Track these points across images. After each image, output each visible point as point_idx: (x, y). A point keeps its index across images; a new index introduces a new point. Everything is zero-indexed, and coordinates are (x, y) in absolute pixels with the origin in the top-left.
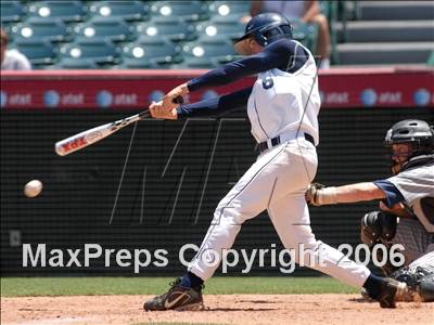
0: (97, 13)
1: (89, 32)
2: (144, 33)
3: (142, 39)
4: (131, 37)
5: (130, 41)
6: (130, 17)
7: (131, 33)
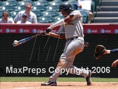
3: (44, 15)
4: (42, 15)
6: (41, 10)
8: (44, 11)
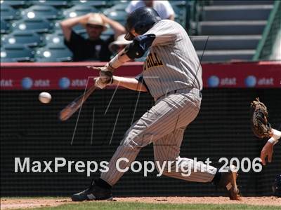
0: (17, 28)
1: (12, 41)
2: (51, 41)
3: (49, 45)
4: (41, 44)
5: (41, 47)
6: (40, 30)
7: (42, 41)
8: (47, 33)
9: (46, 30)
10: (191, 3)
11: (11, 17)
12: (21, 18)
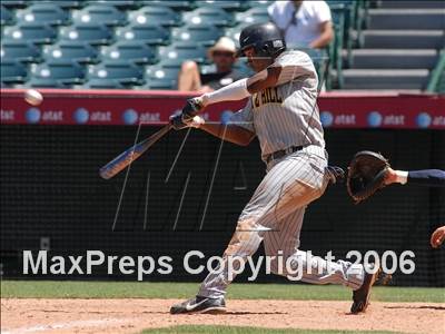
0: (123, 37)
1: (115, 55)
2: (166, 56)
4: (153, 60)
5: (152, 64)
6: (152, 41)
7: (153, 56)
8: (161, 44)
9: (160, 41)
10: (352, 7)
11: (115, 22)
12: (128, 23)
